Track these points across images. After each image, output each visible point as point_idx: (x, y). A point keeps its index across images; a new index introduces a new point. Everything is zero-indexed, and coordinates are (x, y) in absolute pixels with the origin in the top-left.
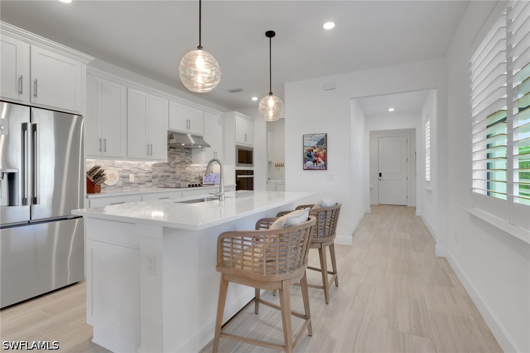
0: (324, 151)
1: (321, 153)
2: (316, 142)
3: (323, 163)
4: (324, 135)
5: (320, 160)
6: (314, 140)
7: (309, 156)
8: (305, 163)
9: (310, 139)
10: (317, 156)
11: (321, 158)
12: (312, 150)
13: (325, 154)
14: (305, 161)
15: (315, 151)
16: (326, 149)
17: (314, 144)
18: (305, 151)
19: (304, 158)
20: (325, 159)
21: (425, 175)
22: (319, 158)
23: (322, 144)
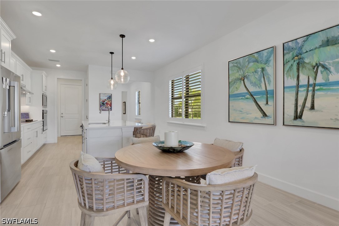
0: (111, 102)
1: (109, 103)
2: (107, 97)
3: (110, 107)
4: (110, 95)
5: (109, 106)
6: (106, 96)
7: (103, 104)
8: (101, 107)
9: (103, 95)
10: (107, 104)
11: (109, 105)
12: (105, 101)
13: (111, 104)
14: (101, 106)
15: (106, 101)
16: (111, 101)
17: (106, 98)
18: (101, 101)
19: (100, 104)
20: (111, 105)
21: (135, 113)
22: (108, 105)
23: (109, 99)
